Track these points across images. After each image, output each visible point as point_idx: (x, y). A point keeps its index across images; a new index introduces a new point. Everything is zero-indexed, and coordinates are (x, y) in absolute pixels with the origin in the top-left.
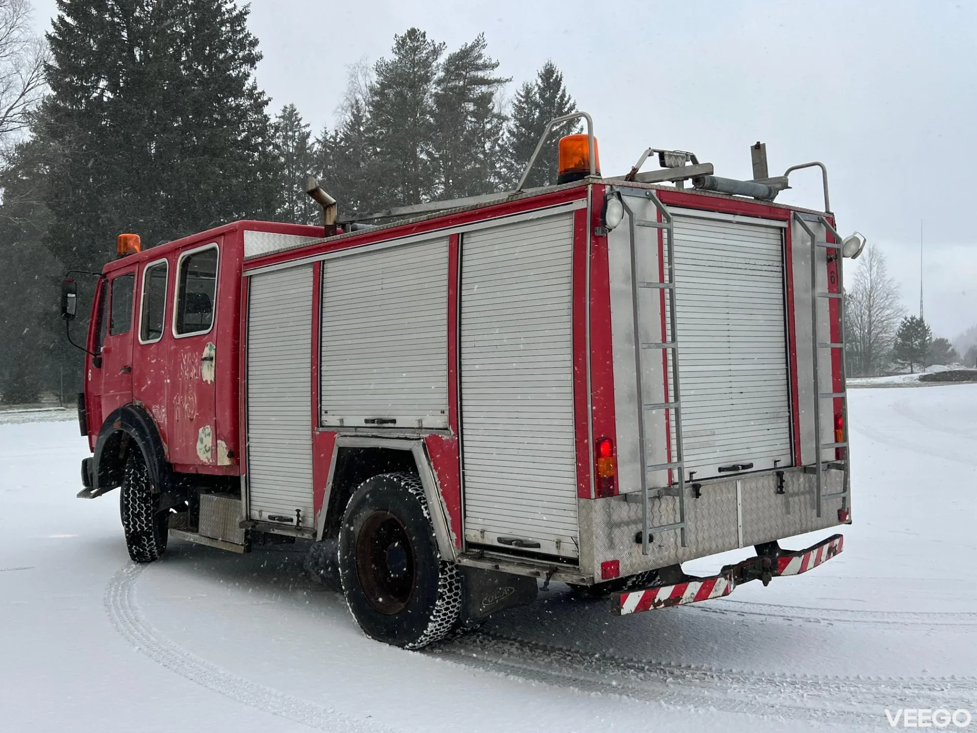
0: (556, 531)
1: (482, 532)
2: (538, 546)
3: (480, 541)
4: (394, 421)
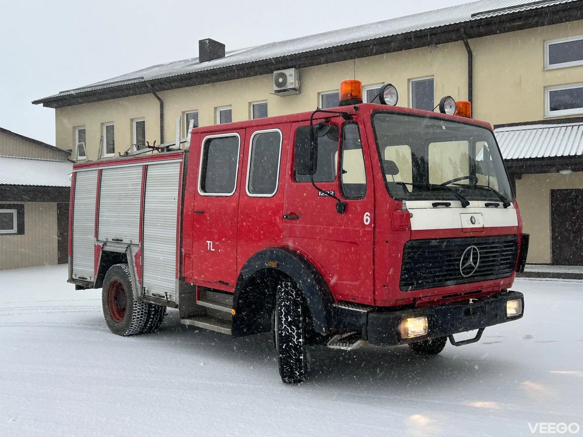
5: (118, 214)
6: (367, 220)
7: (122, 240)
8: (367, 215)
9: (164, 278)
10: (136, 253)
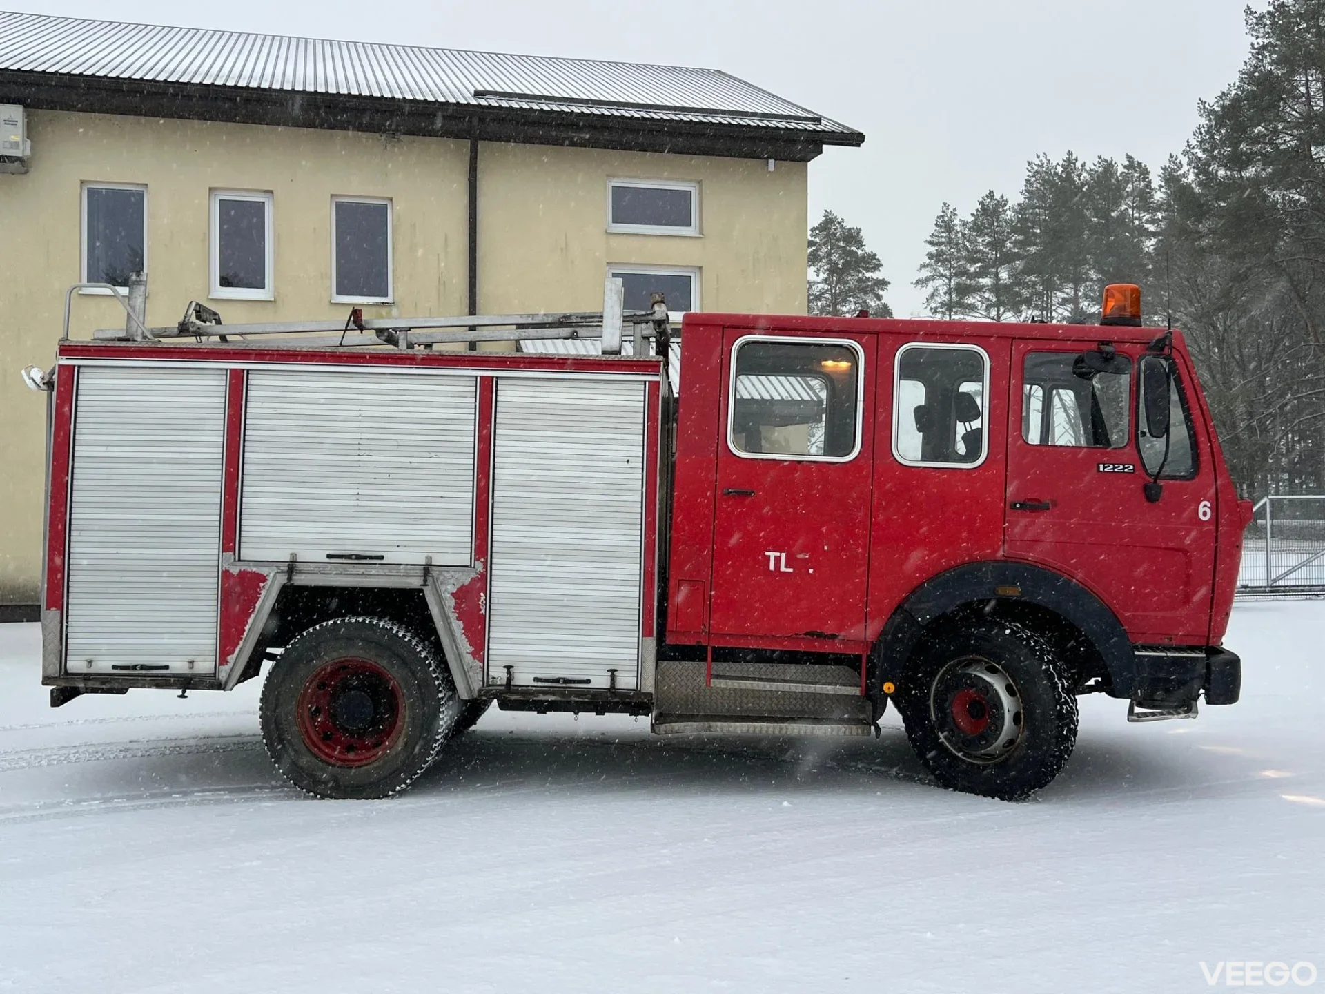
5: (356, 492)
6: (1205, 514)
7: (382, 558)
8: (1205, 506)
9: (576, 638)
10: (463, 586)
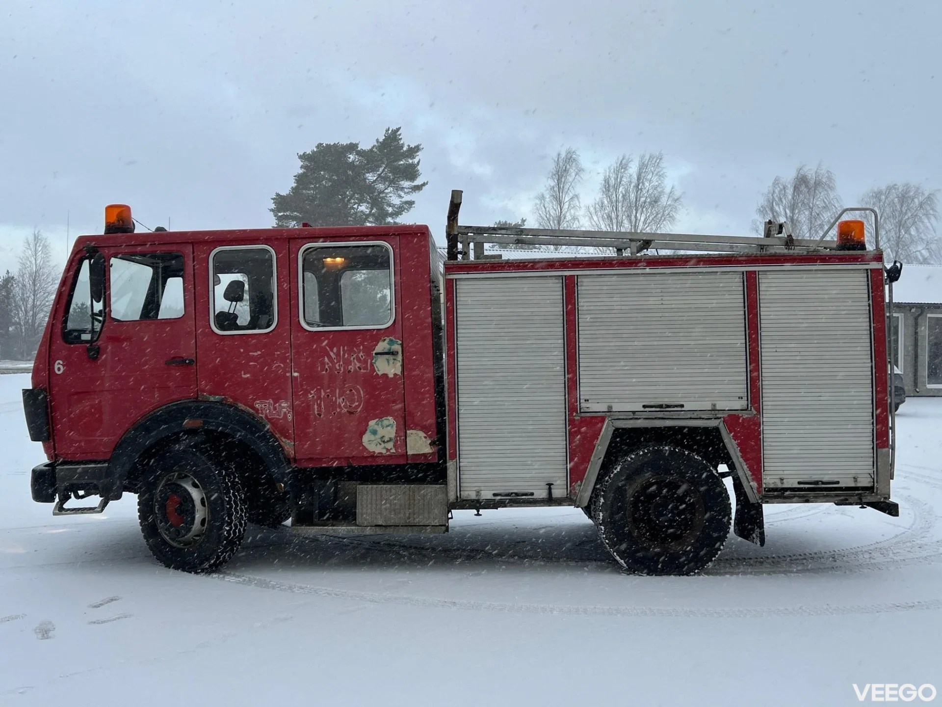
0: (853, 472)
1: (782, 479)
2: (838, 483)
3: (780, 485)
4: (682, 406)
